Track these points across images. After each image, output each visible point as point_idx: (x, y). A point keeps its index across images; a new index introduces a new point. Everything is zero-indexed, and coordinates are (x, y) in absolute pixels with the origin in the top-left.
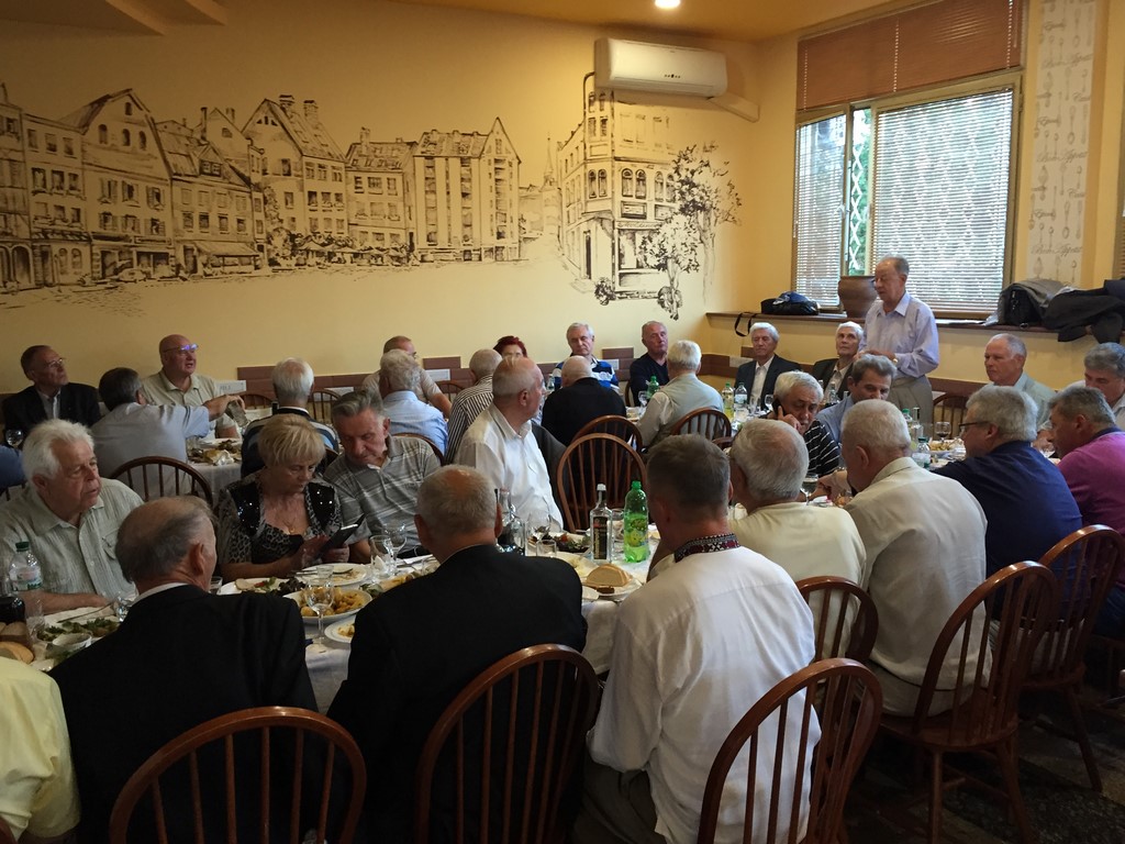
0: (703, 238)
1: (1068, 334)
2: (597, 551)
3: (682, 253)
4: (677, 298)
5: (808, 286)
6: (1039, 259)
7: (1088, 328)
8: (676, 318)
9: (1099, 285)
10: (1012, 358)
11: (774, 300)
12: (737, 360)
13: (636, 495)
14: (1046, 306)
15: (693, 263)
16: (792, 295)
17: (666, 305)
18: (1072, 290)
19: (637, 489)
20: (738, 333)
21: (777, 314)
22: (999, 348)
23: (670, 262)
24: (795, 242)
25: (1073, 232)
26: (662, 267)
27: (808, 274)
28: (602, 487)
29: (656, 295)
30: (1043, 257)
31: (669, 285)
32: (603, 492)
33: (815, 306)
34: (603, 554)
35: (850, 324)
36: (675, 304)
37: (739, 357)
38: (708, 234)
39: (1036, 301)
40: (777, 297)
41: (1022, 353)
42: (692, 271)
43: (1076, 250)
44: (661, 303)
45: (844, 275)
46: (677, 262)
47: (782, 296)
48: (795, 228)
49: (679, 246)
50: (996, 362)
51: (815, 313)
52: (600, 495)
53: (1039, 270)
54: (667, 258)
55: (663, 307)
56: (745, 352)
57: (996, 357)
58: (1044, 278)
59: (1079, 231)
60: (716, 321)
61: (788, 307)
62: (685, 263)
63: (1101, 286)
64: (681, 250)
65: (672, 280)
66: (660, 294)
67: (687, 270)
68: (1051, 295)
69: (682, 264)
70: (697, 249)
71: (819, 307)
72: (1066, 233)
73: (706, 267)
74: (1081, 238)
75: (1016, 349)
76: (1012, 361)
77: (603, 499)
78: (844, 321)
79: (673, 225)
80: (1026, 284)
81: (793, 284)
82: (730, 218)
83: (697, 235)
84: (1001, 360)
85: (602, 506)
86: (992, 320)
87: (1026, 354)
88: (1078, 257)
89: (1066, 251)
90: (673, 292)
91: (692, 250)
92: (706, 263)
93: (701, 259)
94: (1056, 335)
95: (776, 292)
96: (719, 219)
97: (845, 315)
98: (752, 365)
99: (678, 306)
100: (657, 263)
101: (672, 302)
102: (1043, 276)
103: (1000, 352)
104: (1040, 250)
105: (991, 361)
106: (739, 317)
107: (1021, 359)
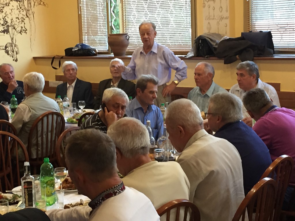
0: (28, 14)
1: (229, 61)
2: (27, 202)
3: (17, 23)
4: (16, 49)
5: (88, 40)
6: (209, 23)
7: (237, 56)
8: (16, 61)
9: (239, 35)
10: (206, 75)
11: (72, 48)
12: (54, 83)
13: (47, 166)
14: (217, 46)
15: (23, 28)
16: (83, 45)
17: (10, 53)
18: (228, 38)
19: (47, 162)
20: (53, 68)
21: (74, 56)
22: (200, 70)
23: (10, 29)
24: (80, 16)
25: (224, 9)
26: (6, 31)
27: (88, 33)
28: (27, 164)
29: (4, 48)
30: (211, 22)
31: (11, 42)
32: (28, 166)
33: (95, 51)
34: (31, 203)
35: (117, 59)
36: (15, 53)
37: (54, 81)
38: (30, 12)
39: (211, 44)
40: (73, 46)
41: (212, 72)
42: (23, 34)
43: (226, 18)
44: (7, 52)
45: (110, 33)
46: (14, 28)
47: (77, 46)
48: (79, 9)
49: (14, 19)
50: (199, 78)
51: (95, 55)
52: (27, 169)
53: (210, 29)
54: (8, 26)
55: (8, 54)
56: (58, 78)
57: (199, 75)
58: (212, 32)
59: (227, 8)
60: (39, 61)
61: (81, 52)
62: (19, 29)
63: (240, 36)
64: (16, 22)
65: (12, 39)
66: (6, 47)
67: (20, 32)
68: (218, 41)
69: (17, 29)
70: (25, 21)
71: (97, 51)
72: (221, 10)
73: (31, 31)
74: (228, 12)
75: (209, 70)
76: (207, 77)
77: (28, 170)
78: (113, 58)
79: (10, 7)
80: (205, 35)
81: (81, 39)
82: (42, 3)
83: (24, 13)
84: (201, 76)
85: (27, 175)
86: (191, 55)
87: (214, 72)
88: (227, 21)
89: (222, 18)
90: (13, 45)
91: (22, 21)
92: (30, 28)
93: (27, 26)
94: (223, 61)
95: (73, 44)
96: (36, 4)
97: (112, 55)
98: (64, 85)
99: (17, 53)
100: (3, 29)
101: (13, 52)
102: (212, 31)
103: (201, 72)
104: (209, 18)
105: (197, 76)
106: (53, 59)
107: (212, 75)
